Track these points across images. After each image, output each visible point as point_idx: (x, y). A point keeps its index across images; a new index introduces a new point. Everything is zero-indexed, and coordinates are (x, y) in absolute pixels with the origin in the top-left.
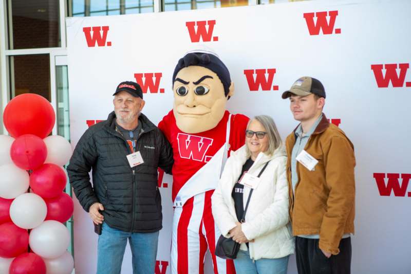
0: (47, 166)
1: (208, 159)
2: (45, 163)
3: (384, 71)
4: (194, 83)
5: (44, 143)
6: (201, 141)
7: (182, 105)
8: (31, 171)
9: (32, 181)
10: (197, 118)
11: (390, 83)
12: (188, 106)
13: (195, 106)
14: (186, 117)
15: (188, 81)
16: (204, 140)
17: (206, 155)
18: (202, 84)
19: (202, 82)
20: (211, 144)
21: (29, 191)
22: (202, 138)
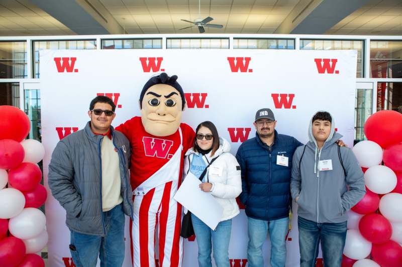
0: (25, 164)
1: (171, 157)
2: (23, 162)
3: (279, 98)
4: (165, 97)
5: (21, 146)
6: (164, 143)
7: (154, 113)
8: (9, 170)
9: (10, 178)
10: (166, 124)
11: (283, 106)
12: (159, 114)
13: (164, 115)
14: (157, 123)
15: (160, 95)
16: (166, 142)
17: (169, 153)
18: (172, 98)
19: (172, 97)
20: (172, 145)
21: (7, 187)
22: (165, 141)
